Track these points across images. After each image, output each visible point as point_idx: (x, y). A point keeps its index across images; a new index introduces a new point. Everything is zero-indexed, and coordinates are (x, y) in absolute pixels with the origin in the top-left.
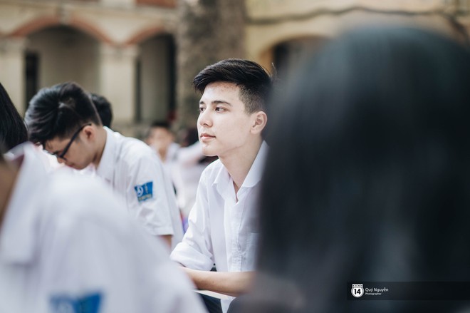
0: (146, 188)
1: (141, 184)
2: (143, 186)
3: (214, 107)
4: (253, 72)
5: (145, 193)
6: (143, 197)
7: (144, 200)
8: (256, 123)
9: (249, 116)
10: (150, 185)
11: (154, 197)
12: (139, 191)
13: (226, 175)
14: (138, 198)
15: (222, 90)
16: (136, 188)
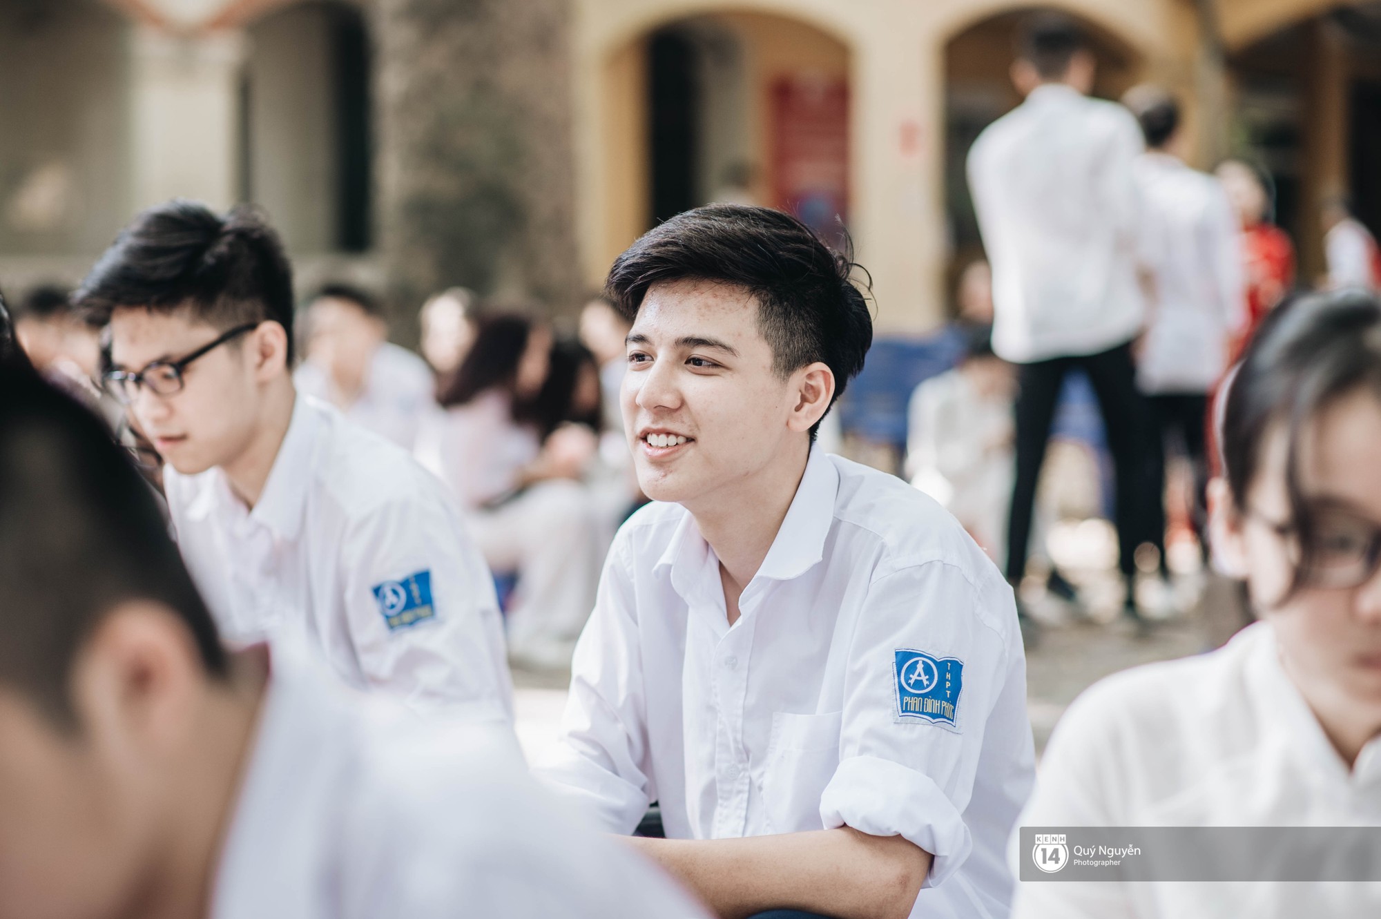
0: (415, 589)
1: (399, 576)
2: (405, 584)
3: (681, 356)
4: (798, 251)
5: (410, 605)
6: (407, 616)
7: (411, 624)
8: (804, 399)
9: (785, 380)
10: (423, 578)
11: (440, 613)
12: (391, 599)
13: (697, 544)
14: (388, 617)
15: (707, 306)
16: (377, 591)
